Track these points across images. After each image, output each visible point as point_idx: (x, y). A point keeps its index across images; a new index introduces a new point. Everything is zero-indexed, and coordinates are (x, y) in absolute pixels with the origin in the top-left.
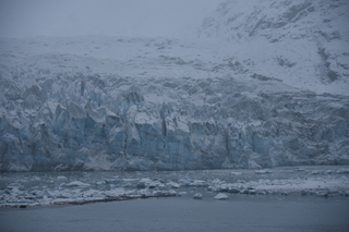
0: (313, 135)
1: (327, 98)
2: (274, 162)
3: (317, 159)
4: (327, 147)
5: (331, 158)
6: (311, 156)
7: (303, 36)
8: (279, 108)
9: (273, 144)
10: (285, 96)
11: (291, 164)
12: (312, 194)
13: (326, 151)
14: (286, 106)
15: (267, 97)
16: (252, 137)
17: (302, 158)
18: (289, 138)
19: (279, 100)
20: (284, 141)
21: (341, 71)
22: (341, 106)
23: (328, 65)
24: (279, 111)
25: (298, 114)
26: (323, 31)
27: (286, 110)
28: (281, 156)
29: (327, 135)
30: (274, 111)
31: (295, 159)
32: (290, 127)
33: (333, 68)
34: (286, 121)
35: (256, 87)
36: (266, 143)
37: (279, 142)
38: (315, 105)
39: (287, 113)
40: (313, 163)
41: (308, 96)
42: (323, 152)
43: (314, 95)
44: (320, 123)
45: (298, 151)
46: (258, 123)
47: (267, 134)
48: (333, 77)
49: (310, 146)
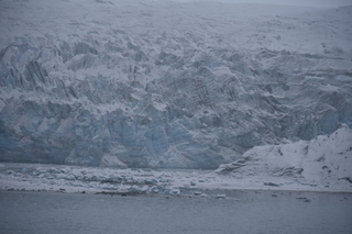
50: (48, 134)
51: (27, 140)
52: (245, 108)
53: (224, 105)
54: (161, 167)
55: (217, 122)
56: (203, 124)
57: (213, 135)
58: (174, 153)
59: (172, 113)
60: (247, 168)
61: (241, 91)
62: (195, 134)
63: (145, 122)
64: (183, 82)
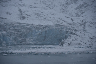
0: (21, 36)
1: (25, 25)
2: (10, 44)
3: (22, 43)
4: (25, 40)
5: (27, 43)
6: (20, 42)
7: (13, 5)
8: (11, 27)
9: (9, 39)
10: (12, 24)
11: (14, 45)
12: (31, 54)
13: (25, 41)
14: (13, 27)
15: (6, 24)
16: (3, 37)
17: (18, 43)
18: (14, 37)
19: (10, 25)
20: (12, 38)
21: (26, 16)
22: (29, 27)
23: (22, 14)
24: (11, 28)
25: (16, 29)
26: (20, 4)
27: (13, 28)
28: (12, 42)
29: (25, 36)
30: (9, 28)
31: (16, 43)
32: (14, 33)
33: (24, 15)
34: (13, 32)
35: (2, 21)
36: (7, 38)
37: (11, 38)
38: (21, 27)
39: (13, 29)
40: (21, 45)
41: (19, 24)
42: (24, 41)
43: (21, 24)
44: (23, 32)
45: (16, 41)
46: (5, 32)
47: (8, 36)
48: (24, 18)
49: (20, 39)
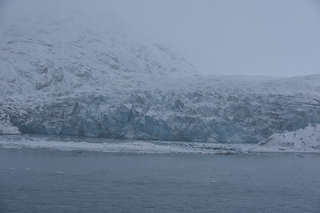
50: (185, 129)
51: (177, 132)
52: (265, 118)
53: (256, 117)
54: (232, 142)
55: (254, 124)
56: (249, 125)
57: (253, 129)
58: (237, 137)
59: (236, 120)
60: (271, 142)
61: (263, 111)
62: (245, 129)
63: (225, 124)
64: (239, 108)
